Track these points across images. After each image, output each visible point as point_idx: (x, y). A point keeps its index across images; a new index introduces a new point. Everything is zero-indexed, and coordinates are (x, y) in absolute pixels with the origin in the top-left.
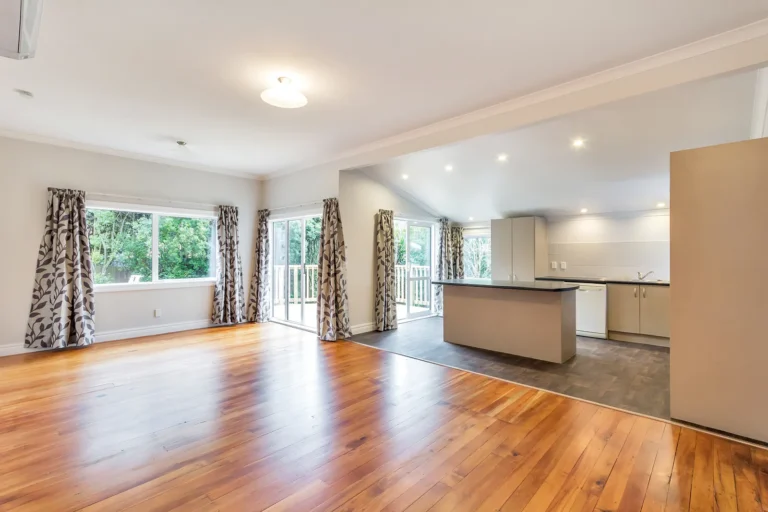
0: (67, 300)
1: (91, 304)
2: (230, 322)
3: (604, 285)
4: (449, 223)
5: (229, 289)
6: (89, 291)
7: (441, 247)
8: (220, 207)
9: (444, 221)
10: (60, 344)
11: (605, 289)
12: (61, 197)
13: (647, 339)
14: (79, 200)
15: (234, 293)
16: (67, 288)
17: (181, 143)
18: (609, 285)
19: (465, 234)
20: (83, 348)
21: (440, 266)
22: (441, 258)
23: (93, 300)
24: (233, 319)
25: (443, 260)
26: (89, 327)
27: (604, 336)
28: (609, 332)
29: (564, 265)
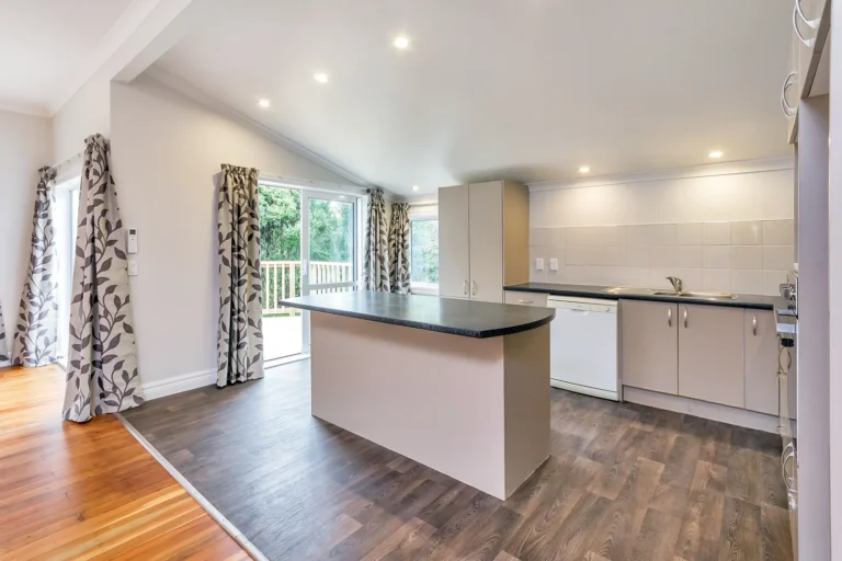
3: (615, 303)
4: (385, 196)
7: (369, 235)
9: (375, 193)
11: (615, 309)
13: (692, 404)
18: (624, 302)
19: (412, 214)
21: (367, 265)
22: (368, 251)
25: (372, 254)
27: (615, 396)
28: (623, 388)
29: (555, 264)
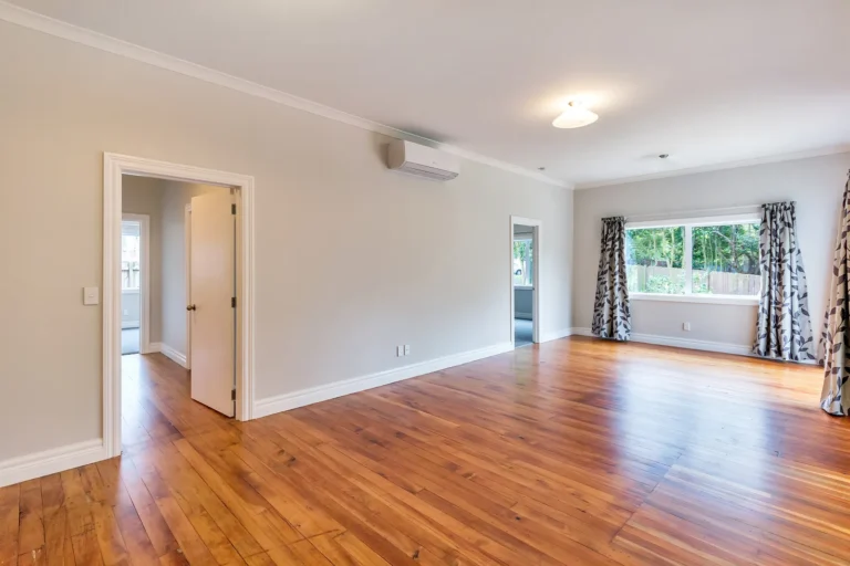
0: (609, 302)
1: (627, 309)
2: (773, 355)
5: (773, 312)
6: (626, 297)
8: (764, 206)
10: (603, 335)
12: (608, 224)
14: (620, 224)
15: (782, 317)
16: (608, 293)
17: (662, 156)
20: (616, 341)
23: (628, 305)
24: (779, 352)
26: (625, 326)
